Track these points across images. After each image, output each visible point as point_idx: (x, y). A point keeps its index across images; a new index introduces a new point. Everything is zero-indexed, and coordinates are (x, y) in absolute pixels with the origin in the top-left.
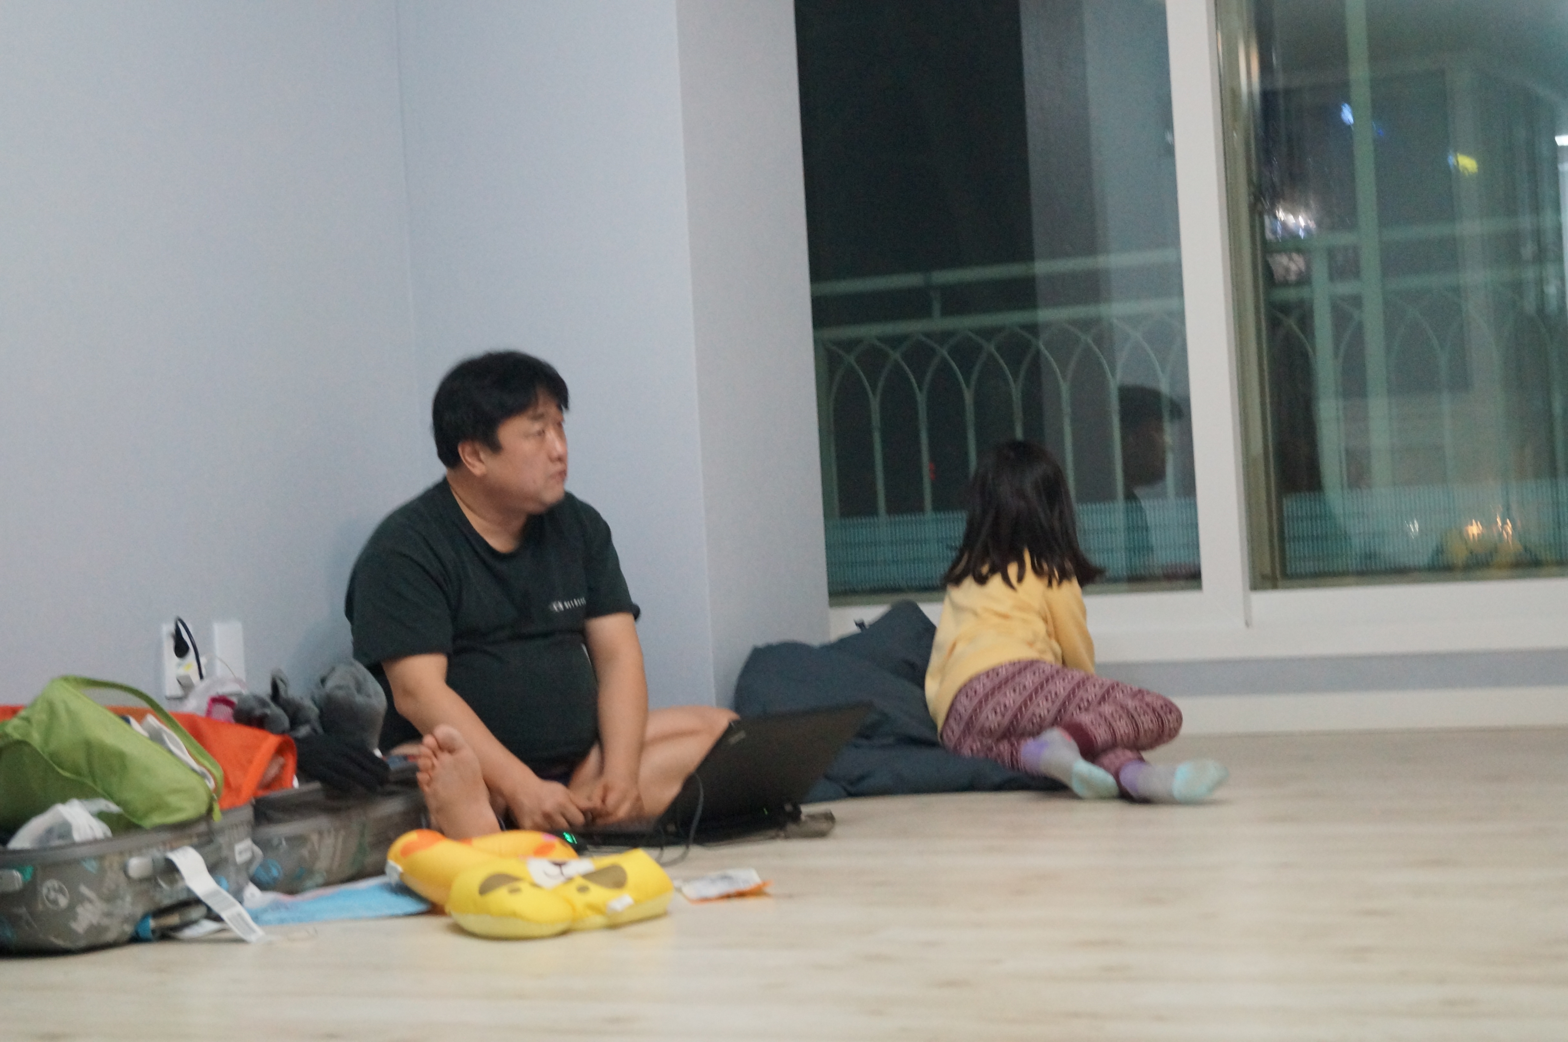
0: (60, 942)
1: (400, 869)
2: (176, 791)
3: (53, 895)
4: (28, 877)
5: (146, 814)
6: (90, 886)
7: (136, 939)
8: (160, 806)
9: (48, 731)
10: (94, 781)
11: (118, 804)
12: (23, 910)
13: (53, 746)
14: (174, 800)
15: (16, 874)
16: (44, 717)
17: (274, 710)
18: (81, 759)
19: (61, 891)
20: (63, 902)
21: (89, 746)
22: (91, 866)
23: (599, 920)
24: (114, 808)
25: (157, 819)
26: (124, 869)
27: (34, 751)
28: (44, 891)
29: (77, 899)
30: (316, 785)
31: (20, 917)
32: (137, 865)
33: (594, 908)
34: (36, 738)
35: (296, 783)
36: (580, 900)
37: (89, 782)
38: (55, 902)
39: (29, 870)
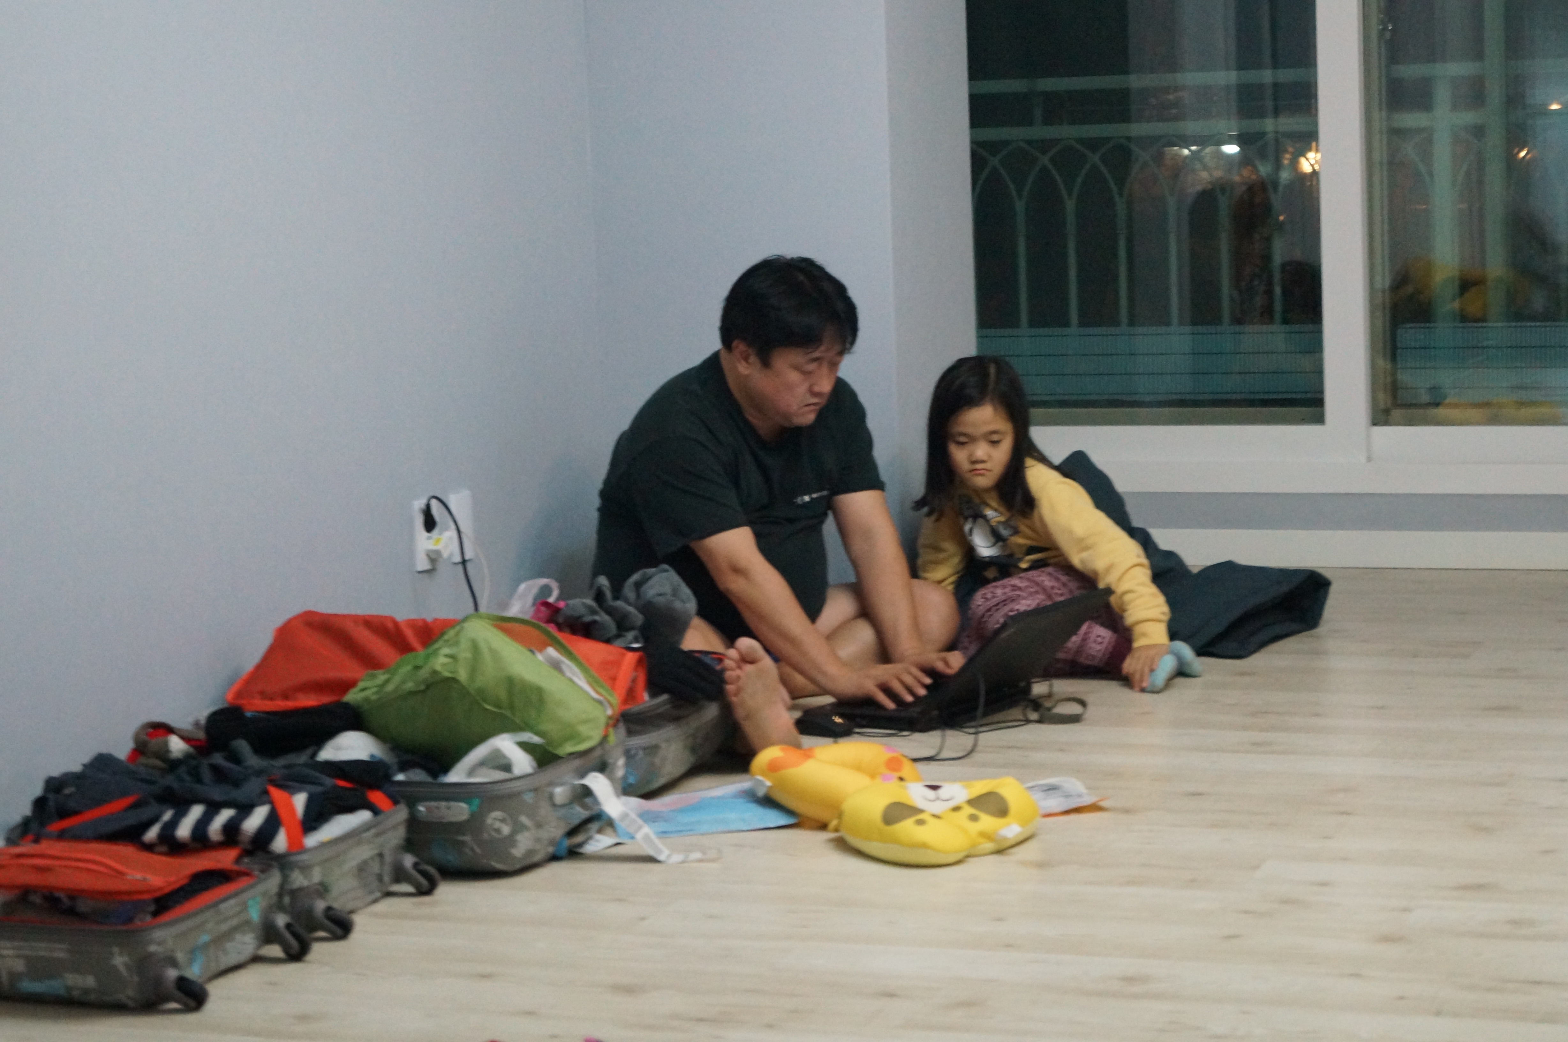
0: (499, 866)
1: (768, 783)
2: (585, 722)
3: (497, 825)
4: (475, 808)
5: (560, 745)
6: (529, 816)
7: (554, 858)
8: (574, 736)
9: (474, 668)
10: (514, 714)
11: (537, 733)
12: (467, 838)
13: (480, 682)
14: (583, 729)
15: (463, 805)
16: (468, 655)
17: (603, 618)
18: (503, 695)
19: (503, 821)
20: (506, 830)
21: (511, 682)
22: (528, 798)
23: (990, 846)
24: (536, 739)
25: (569, 748)
26: (551, 797)
27: (463, 687)
28: (489, 821)
29: (518, 828)
30: (665, 697)
31: (463, 843)
32: (560, 793)
33: (986, 836)
34: (463, 675)
35: (646, 696)
36: (975, 828)
37: (508, 713)
38: (498, 831)
39: (476, 802)
